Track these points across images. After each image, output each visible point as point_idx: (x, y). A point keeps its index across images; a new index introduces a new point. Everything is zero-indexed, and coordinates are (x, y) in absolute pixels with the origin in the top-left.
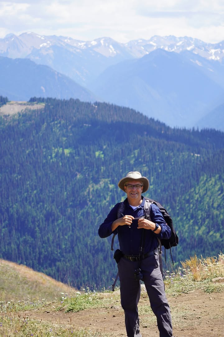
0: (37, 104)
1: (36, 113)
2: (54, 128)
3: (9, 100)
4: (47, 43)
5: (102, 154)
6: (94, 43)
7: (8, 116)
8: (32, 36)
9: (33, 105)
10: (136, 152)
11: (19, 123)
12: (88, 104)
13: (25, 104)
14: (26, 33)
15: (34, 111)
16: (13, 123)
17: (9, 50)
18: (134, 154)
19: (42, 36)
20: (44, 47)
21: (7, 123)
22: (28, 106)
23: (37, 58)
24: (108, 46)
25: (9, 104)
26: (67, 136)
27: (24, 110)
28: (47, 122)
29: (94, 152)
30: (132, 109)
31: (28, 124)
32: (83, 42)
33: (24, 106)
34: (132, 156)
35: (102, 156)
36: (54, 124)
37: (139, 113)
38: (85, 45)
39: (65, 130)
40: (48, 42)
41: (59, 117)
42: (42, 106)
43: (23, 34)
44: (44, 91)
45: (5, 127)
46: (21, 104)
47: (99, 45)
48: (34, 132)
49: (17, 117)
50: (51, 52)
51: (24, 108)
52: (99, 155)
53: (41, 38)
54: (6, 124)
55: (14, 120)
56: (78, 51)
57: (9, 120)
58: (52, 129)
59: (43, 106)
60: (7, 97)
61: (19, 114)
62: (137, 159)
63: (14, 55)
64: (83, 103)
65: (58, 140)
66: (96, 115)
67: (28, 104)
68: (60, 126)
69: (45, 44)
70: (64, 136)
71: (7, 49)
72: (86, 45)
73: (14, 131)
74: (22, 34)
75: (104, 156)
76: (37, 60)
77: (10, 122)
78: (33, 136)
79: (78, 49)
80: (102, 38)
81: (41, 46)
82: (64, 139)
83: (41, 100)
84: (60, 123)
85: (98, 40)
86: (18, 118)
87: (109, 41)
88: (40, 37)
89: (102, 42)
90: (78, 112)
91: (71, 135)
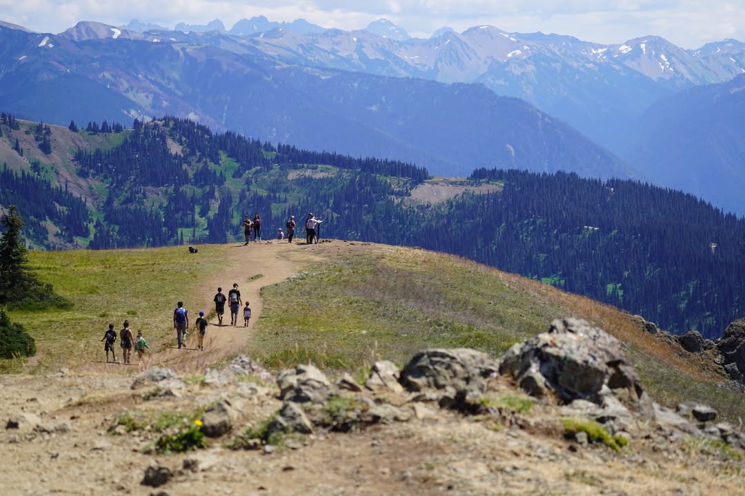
0: (488, 183)
1: (486, 202)
2: (522, 234)
3: (430, 174)
4: (522, 50)
5: (620, 288)
6: (625, 49)
7: (428, 207)
8: (490, 33)
9: (479, 184)
10: (691, 285)
11: (449, 222)
12: (595, 184)
13: (462, 184)
14: (476, 28)
15: (481, 198)
16: (437, 223)
17: (439, 65)
18: (688, 289)
19: (510, 35)
20: (516, 58)
21: (424, 221)
22: (468, 187)
23: (501, 82)
24: (657, 57)
25: (429, 183)
26: (548, 251)
27: (460, 195)
28: (507, 222)
29: (604, 285)
30: (688, 195)
31: (469, 224)
32: (601, 46)
33: (460, 187)
34: (683, 293)
35: (621, 293)
36: (521, 225)
37: (703, 203)
38: (605, 53)
39: (544, 239)
40: (526, 47)
41: (533, 210)
42: (497, 187)
43: (470, 30)
44: (513, 154)
45: (420, 230)
46: (453, 183)
47: (636, 53)
48: (479, 242)
49: (445, 210)
50: (531, 68)
51: (460, 190)
52: (614, 290)
53: (509, 39)
54: (423, 225)
55: (439, 217)
56: (590, 66)
57: (428, 216)
58: (517, 236)
59: (500, 187)
60: (424, 169)
61: (449, 202)
62: (692, 302)
63: (450, 75)
64: (584, 180)
65: (529, 258)
66: (610, 206)
67: (468, 184)
68: (534, 229)
69: (518, 52)
70: (541, 250)
71: (436, 63)
72: (608, 53)
73: (438, 239)
74: (468, 30)
75: (624, 292)
76: (499, 86)
77: (431, 220)
78: (478, 250)
79: (589, 62)
80: (644, 38)
81: (509, 55)
82: (543, 256)
83: (495, 175)
84: (534, 222)
85: (635, 43)
86: (446, 212)
87: (657, 44)
88: (507, 36)
89: (643, 46)
90: (571, 200)
91: (556, 247)
